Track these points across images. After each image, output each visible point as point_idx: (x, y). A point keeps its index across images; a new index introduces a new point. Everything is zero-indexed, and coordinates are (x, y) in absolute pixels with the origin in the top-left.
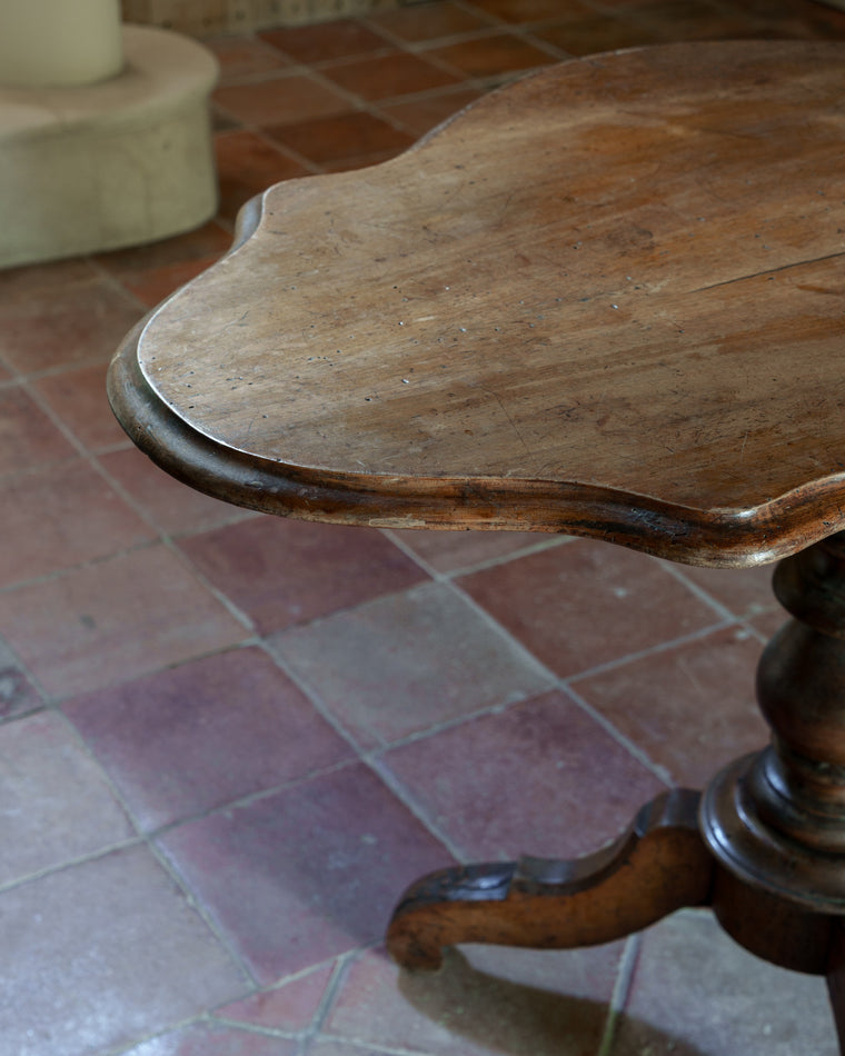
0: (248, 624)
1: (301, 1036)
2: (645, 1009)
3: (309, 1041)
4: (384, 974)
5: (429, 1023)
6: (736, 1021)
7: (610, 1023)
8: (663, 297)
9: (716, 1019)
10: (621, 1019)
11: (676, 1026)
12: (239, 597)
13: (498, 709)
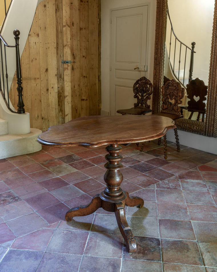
0: (47, 190)
1: (55, 229)
2: (96, 223)
3: (56, 229)
4: (65, 223)
5: (70, 227)
6: (107, 224)
7: (92, 225)
8: (88, 132)
9: (104, 224)
10: (93, 224)
11: (100, 225)
12: (46, 188)
13: (78, 196)
